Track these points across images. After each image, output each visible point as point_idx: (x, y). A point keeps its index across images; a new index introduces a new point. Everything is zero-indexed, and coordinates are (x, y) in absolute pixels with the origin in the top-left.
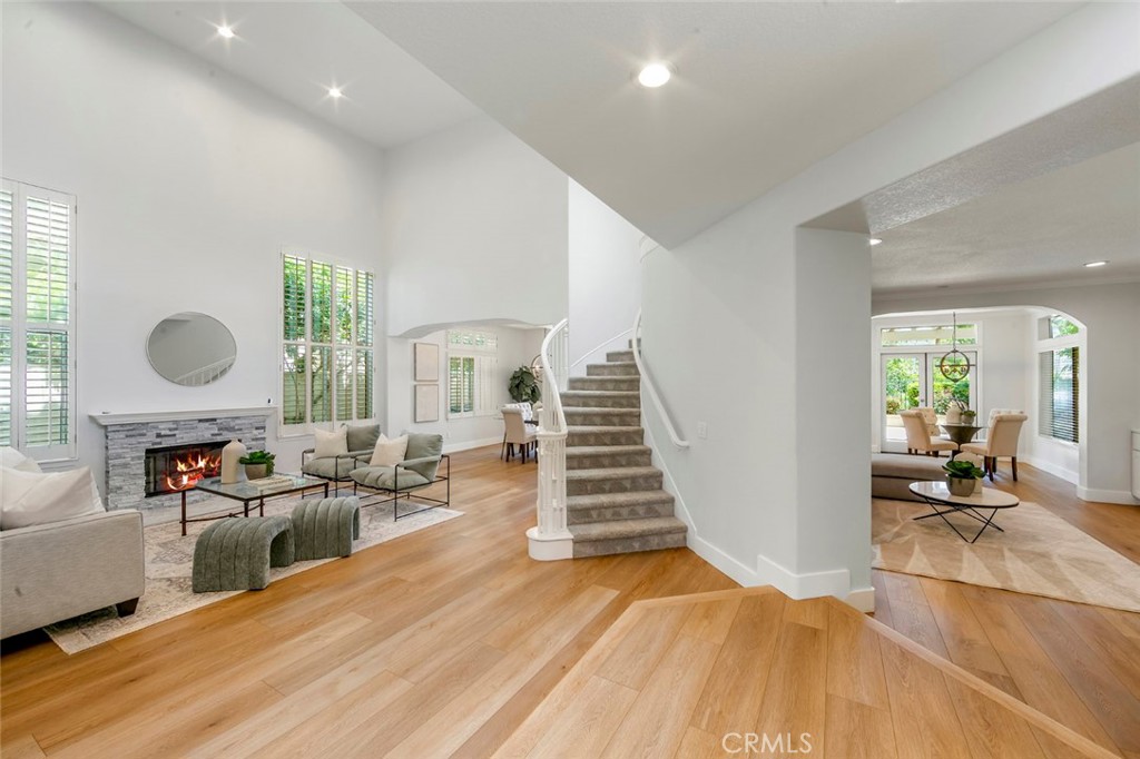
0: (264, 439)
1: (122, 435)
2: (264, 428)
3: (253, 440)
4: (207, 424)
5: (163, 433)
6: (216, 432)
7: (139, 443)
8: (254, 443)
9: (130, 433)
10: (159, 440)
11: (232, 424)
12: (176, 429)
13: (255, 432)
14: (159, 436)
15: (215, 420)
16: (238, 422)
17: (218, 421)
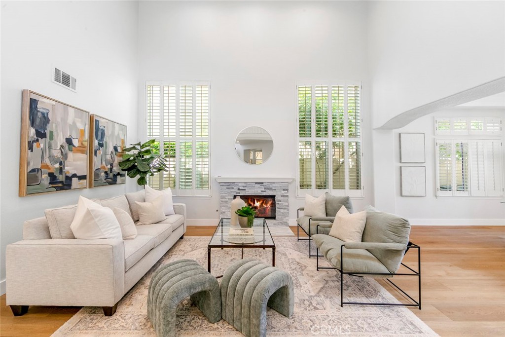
0: (287, 196)
1: (225, 187)
2: (287, 190)
3: (282, 196)
4: (259, 185)
5: (241, 188)
6: (263, 190)
7: (231, 192)
8: (282, 198)
9: (228, 187)
10: (239, 191)
11: (271, 186)
12: (245, 187)
13: (283, 192)
14: (239, 189)
15: (263, 183)
16: (274, 185)
17: (264, 184)
